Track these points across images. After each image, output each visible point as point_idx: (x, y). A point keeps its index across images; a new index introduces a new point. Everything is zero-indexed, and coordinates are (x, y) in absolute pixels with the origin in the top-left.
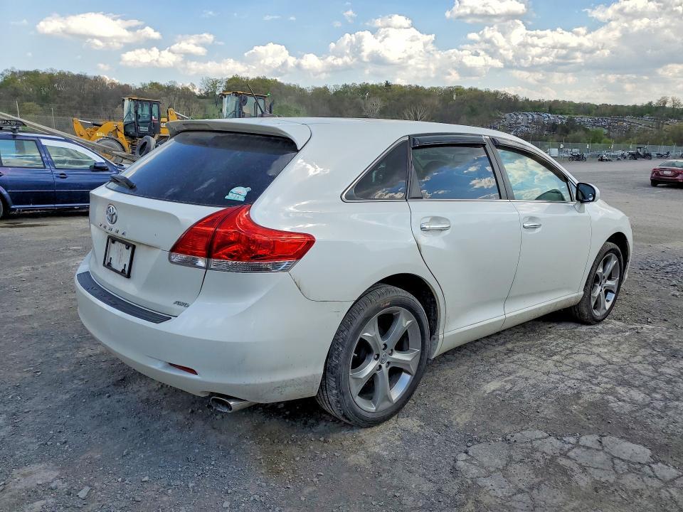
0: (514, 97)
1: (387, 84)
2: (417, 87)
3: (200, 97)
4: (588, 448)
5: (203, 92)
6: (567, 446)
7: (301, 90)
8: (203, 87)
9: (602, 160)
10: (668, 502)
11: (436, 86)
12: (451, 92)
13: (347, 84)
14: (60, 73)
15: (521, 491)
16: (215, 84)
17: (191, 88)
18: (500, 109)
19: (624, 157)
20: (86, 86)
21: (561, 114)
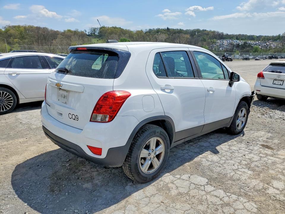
0: (222, 33)
1: (168, 28)
2: (181, 29)
3: (89, 35)
4: (183, 180)
5: (90, 33)
6: (175, 179)
7: (131, 31)
8: (89, 31)
9: (256, 60)
10: (204, 200)
11: (188, 29)
12: (195, 32)
13: (151, 29)
14: (29, 26)
15: (147, 197)
16: (95, 30)
17: (84, 32)
18: (215, 38)
19: (266, 58)
20: (40, 32)
21: (242, 40)
